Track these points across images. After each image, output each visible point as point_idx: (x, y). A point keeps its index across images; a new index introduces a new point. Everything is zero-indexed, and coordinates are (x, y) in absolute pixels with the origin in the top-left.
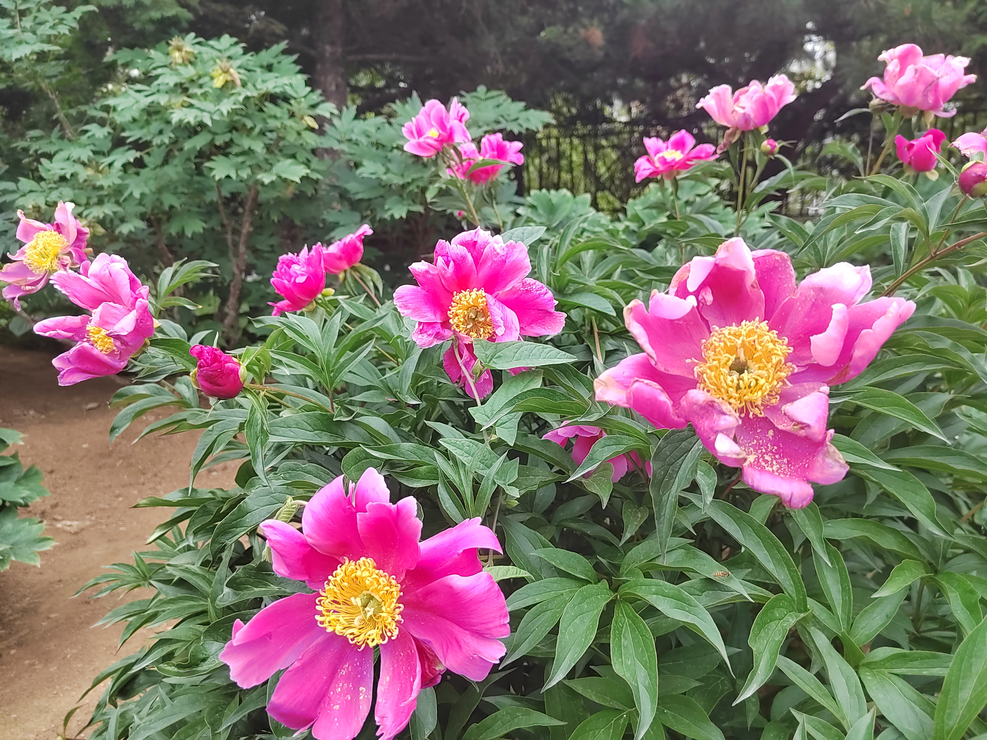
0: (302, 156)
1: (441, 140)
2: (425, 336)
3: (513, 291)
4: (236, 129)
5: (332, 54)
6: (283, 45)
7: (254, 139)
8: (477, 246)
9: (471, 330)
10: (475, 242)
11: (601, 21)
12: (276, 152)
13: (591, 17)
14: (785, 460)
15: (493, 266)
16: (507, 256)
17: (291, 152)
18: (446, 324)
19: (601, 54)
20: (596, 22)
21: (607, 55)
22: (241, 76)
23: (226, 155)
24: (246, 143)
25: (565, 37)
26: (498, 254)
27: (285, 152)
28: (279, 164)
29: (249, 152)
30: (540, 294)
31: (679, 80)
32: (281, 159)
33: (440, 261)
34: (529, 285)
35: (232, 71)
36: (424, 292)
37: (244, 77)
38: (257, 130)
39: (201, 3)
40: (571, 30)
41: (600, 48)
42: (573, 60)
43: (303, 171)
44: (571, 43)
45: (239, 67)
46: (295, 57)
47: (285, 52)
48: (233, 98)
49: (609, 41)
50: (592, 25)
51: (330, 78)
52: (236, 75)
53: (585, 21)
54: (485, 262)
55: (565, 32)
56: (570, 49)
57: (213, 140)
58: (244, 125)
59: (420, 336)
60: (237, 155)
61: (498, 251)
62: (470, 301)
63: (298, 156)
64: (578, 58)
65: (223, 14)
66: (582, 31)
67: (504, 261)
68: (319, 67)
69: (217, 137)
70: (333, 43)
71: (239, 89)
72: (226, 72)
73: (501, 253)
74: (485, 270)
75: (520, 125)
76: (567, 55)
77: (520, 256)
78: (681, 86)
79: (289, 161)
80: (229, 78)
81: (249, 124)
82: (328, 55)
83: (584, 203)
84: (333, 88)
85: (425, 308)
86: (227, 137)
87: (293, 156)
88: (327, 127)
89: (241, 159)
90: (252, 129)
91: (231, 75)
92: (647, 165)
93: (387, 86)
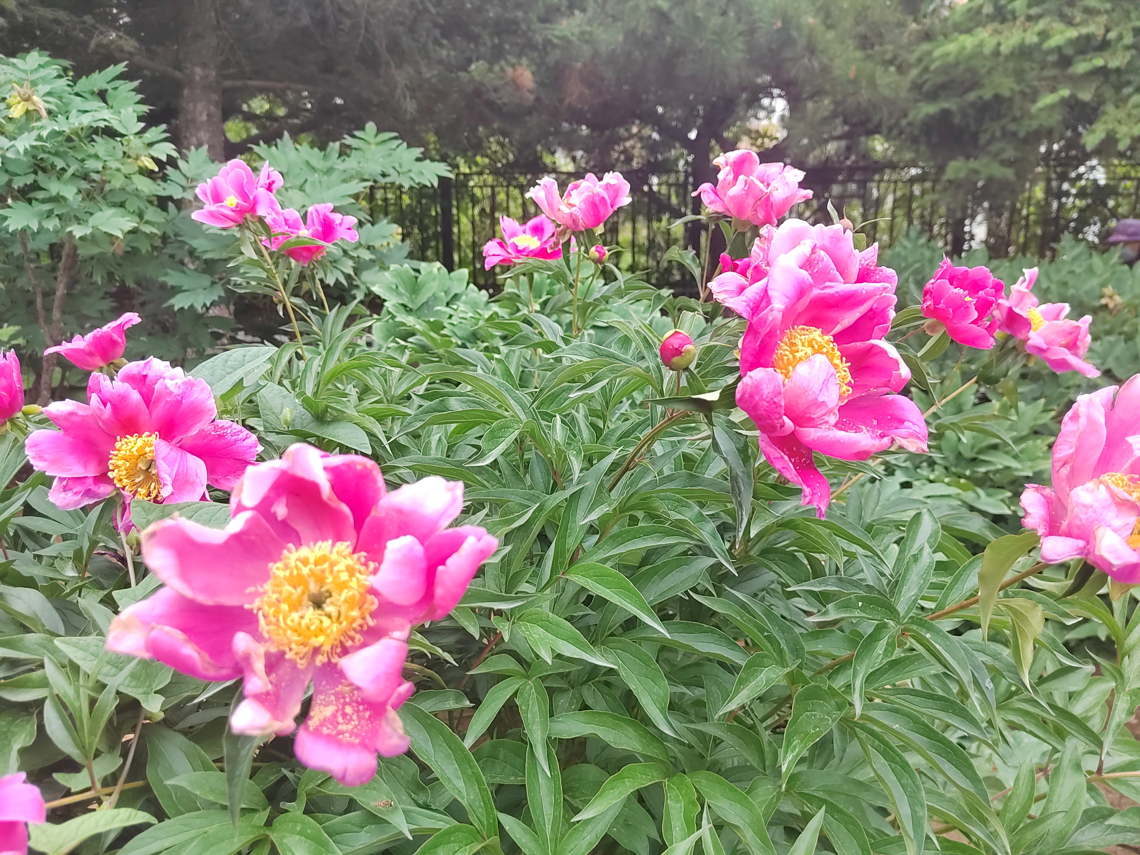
0: (133, 204)
1: (240, 211)
2: (70, 494)
3: (202, 434)
4: (44, 170)
5: (204, 78)
6: (121, 67)
7: (65, 183)
8: (148, 381)
9: (140, 485)
10: (145, 376)
11: (532, 60)
12: (99, 198)
13: (520, 55)
14: (367, 714)
15: (167, 406)
16: (183, 396)
17: (118, 200)
18: (103, 478)
19: (532, 97)
20: (524, 61)
21: (538, 99)
22: (47, 106)
23: (30, 201)
24: (54, 187)
25: (491, 75)
26: (171, 393)
27: (110, 199)
28: (98, 214)
29: (57, 199)
30: (236, 441)
31: (628, 130)
32: (104, 208)
33: (94, 398)
34: (223, 428)
35: (35, 98)
36: (70, 439)
37: (53, 107)
38: (70, 171)
39: (22, 5)
40: (497, 68)
41: (530, 91)
42: (499, 102)
43: (128, 223)
44: (498, 83)
45: (49, 94)
46: (136, 84)
47: (121, 77)
48: (35, 133)
49: (541, 84)
50: (520, 64)
51: (200, 106)
52: (40, 103)
53: (513, 60)
54: (158, 400)
55: (490, 70)
56: (496, 90)
57: (10, 181)
58: (53, 166)
59: (62, 495)
60: (44, 201)
61: (172, 389)
62: (134, 450)
63: (127, 205)
64: (505, 100)
65: (57, 21)
66: (509, 70)
67: (180, 402)
68: (186, 92)
69: (16, 178)
70: (204, 65)
71: (45, 120)
72: (28, 99)
73: (176, 391)
74: (159, 411)
75: (412, 179)
76: (493, 96)
77: (201, 397)
78: (631, 136)
79: (113, 210)
80: (31, 108)
81: (60, 164)
82: (198, 78)
83: (460, 280)
84: (204, 118)
85: (71, 459)
86: (29, 180)
87: (122, 205)
88: (170, 170)
89: (47, 207)
90: (63, 170)
91: (34, 104)
92: (498, 250)
93: (288, 116)
